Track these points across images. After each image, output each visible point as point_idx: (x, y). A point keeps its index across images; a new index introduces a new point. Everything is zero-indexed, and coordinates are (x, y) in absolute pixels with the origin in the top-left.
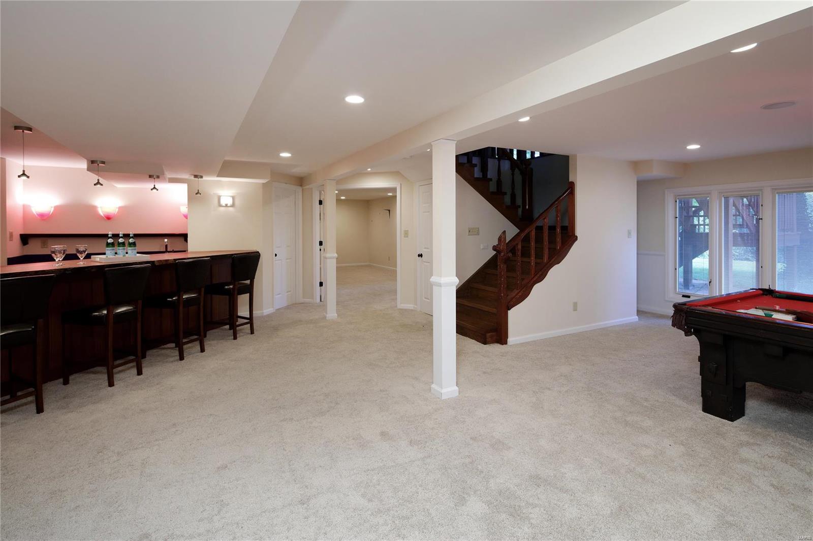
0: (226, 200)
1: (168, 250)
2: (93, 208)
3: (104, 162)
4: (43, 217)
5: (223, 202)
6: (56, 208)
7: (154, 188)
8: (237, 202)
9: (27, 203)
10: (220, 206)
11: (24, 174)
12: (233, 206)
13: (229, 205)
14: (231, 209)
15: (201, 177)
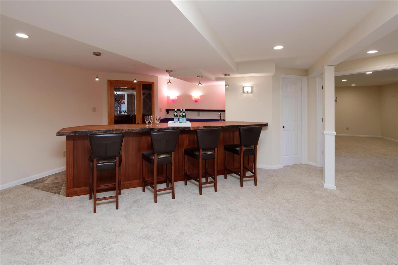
0: (248, 89)
1: (221, 119)
2: (191, 96)
3: (172, 70)
4: (173, 101)
5: (246, 90)
6: (178, 97)
7: (200, 83)
8: (254, 90)
9: (169, 95)
10: (244, 92)
11: (169, 82)
12: (251, 93)
13: (249, 92)
14: (250, 95)
15: (229, 75)
